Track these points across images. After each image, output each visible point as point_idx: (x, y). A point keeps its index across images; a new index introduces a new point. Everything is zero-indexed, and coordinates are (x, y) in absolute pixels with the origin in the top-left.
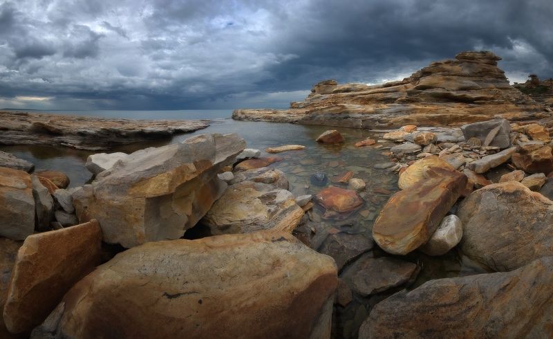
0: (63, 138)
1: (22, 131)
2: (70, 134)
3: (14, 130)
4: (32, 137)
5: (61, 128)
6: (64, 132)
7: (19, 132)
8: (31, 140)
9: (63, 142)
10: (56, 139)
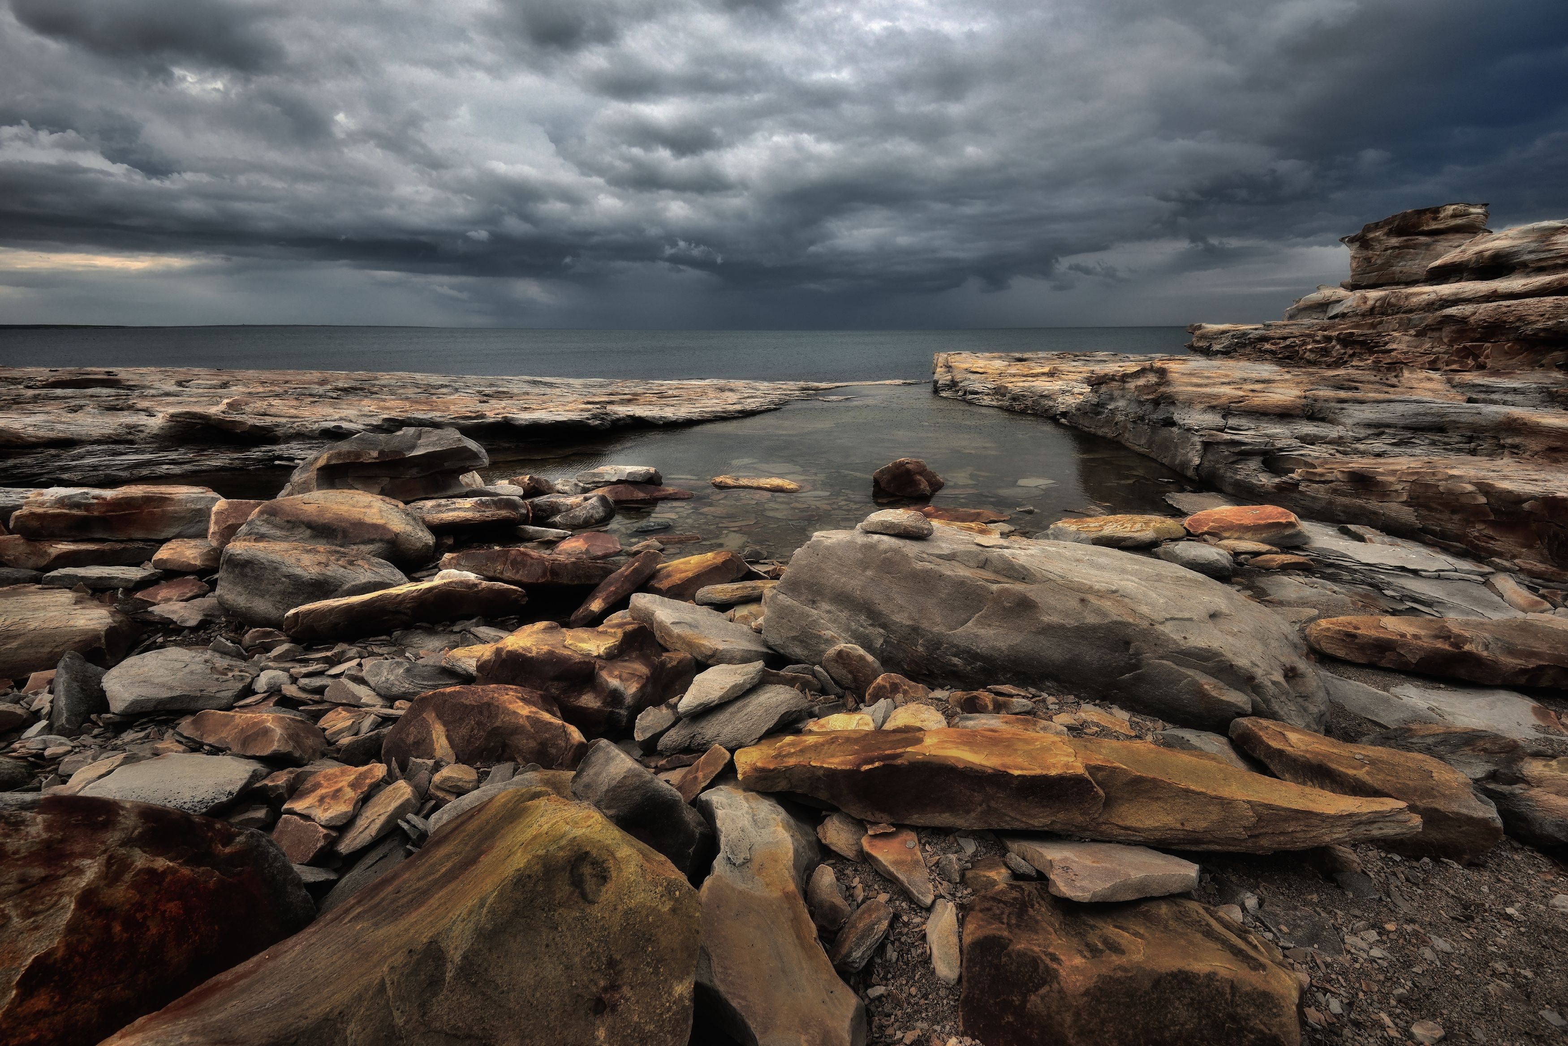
0: (280, 449)
1: (132, 442)
2: (300, 436)
3: (98, 442)
4: (173, 456)
5: (268, 421)
6: (280, 431)
7: (121, 448)
8: (173, 462)
9: (280, 458)
10: (256, 453)
